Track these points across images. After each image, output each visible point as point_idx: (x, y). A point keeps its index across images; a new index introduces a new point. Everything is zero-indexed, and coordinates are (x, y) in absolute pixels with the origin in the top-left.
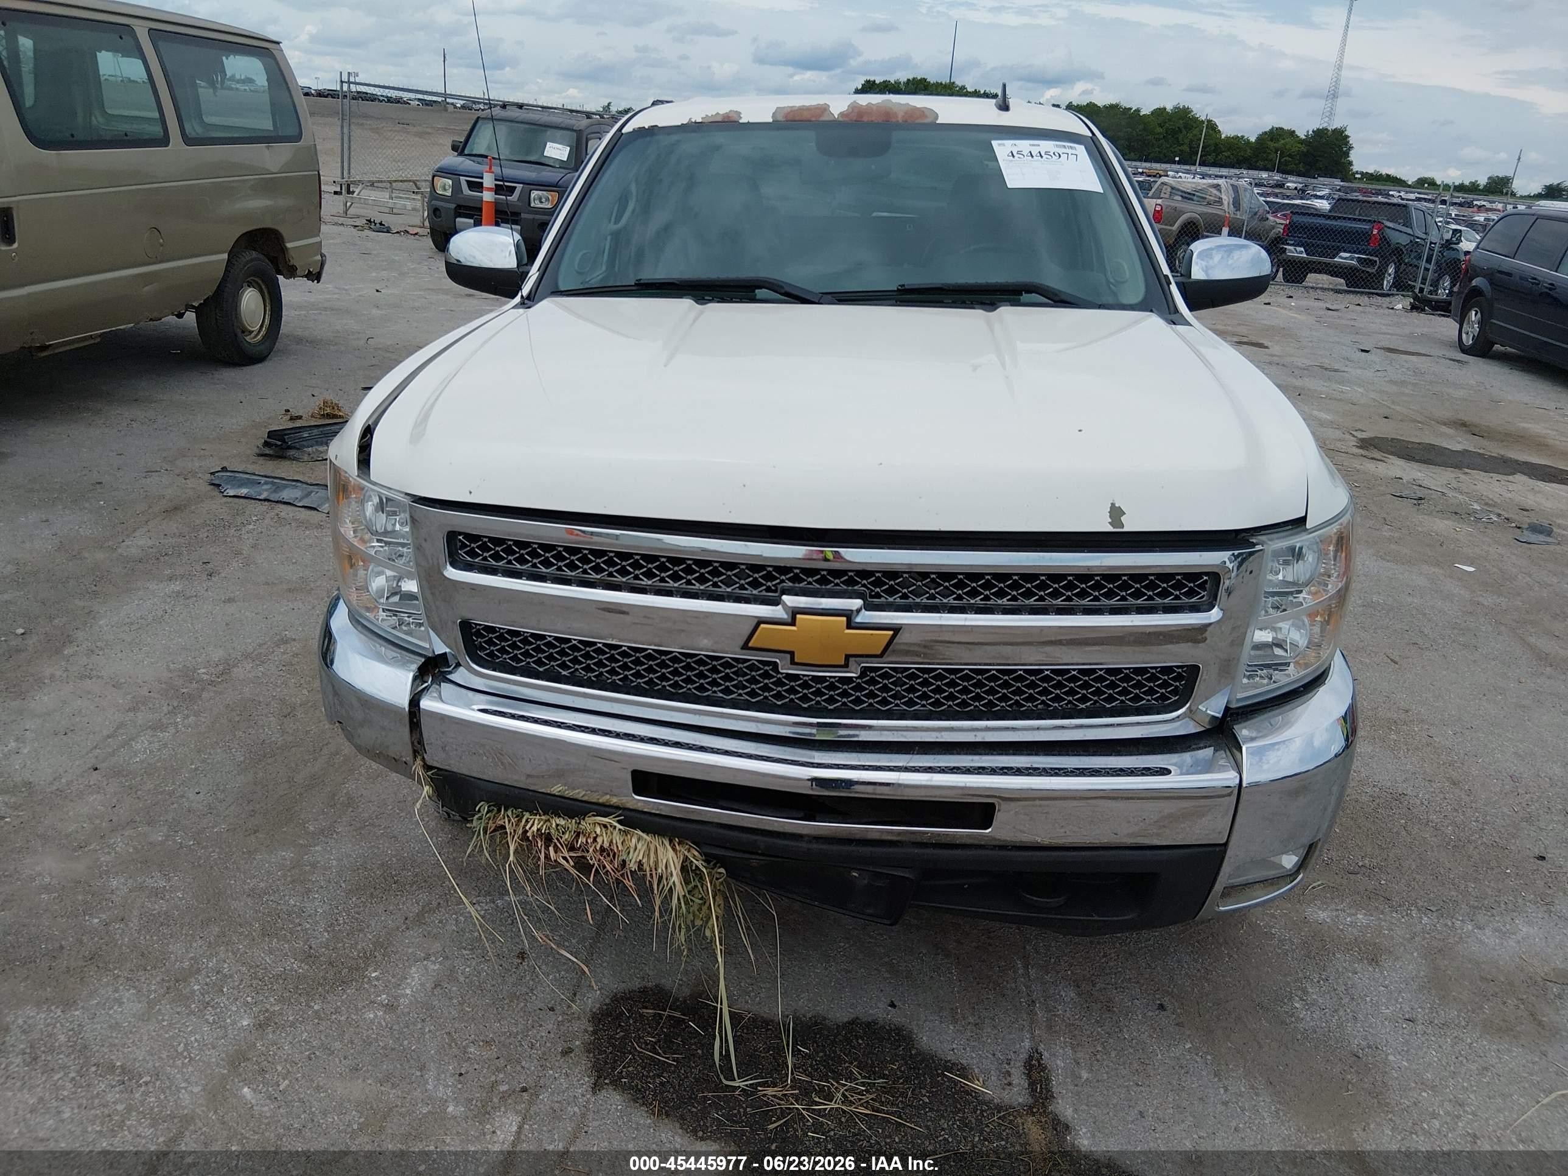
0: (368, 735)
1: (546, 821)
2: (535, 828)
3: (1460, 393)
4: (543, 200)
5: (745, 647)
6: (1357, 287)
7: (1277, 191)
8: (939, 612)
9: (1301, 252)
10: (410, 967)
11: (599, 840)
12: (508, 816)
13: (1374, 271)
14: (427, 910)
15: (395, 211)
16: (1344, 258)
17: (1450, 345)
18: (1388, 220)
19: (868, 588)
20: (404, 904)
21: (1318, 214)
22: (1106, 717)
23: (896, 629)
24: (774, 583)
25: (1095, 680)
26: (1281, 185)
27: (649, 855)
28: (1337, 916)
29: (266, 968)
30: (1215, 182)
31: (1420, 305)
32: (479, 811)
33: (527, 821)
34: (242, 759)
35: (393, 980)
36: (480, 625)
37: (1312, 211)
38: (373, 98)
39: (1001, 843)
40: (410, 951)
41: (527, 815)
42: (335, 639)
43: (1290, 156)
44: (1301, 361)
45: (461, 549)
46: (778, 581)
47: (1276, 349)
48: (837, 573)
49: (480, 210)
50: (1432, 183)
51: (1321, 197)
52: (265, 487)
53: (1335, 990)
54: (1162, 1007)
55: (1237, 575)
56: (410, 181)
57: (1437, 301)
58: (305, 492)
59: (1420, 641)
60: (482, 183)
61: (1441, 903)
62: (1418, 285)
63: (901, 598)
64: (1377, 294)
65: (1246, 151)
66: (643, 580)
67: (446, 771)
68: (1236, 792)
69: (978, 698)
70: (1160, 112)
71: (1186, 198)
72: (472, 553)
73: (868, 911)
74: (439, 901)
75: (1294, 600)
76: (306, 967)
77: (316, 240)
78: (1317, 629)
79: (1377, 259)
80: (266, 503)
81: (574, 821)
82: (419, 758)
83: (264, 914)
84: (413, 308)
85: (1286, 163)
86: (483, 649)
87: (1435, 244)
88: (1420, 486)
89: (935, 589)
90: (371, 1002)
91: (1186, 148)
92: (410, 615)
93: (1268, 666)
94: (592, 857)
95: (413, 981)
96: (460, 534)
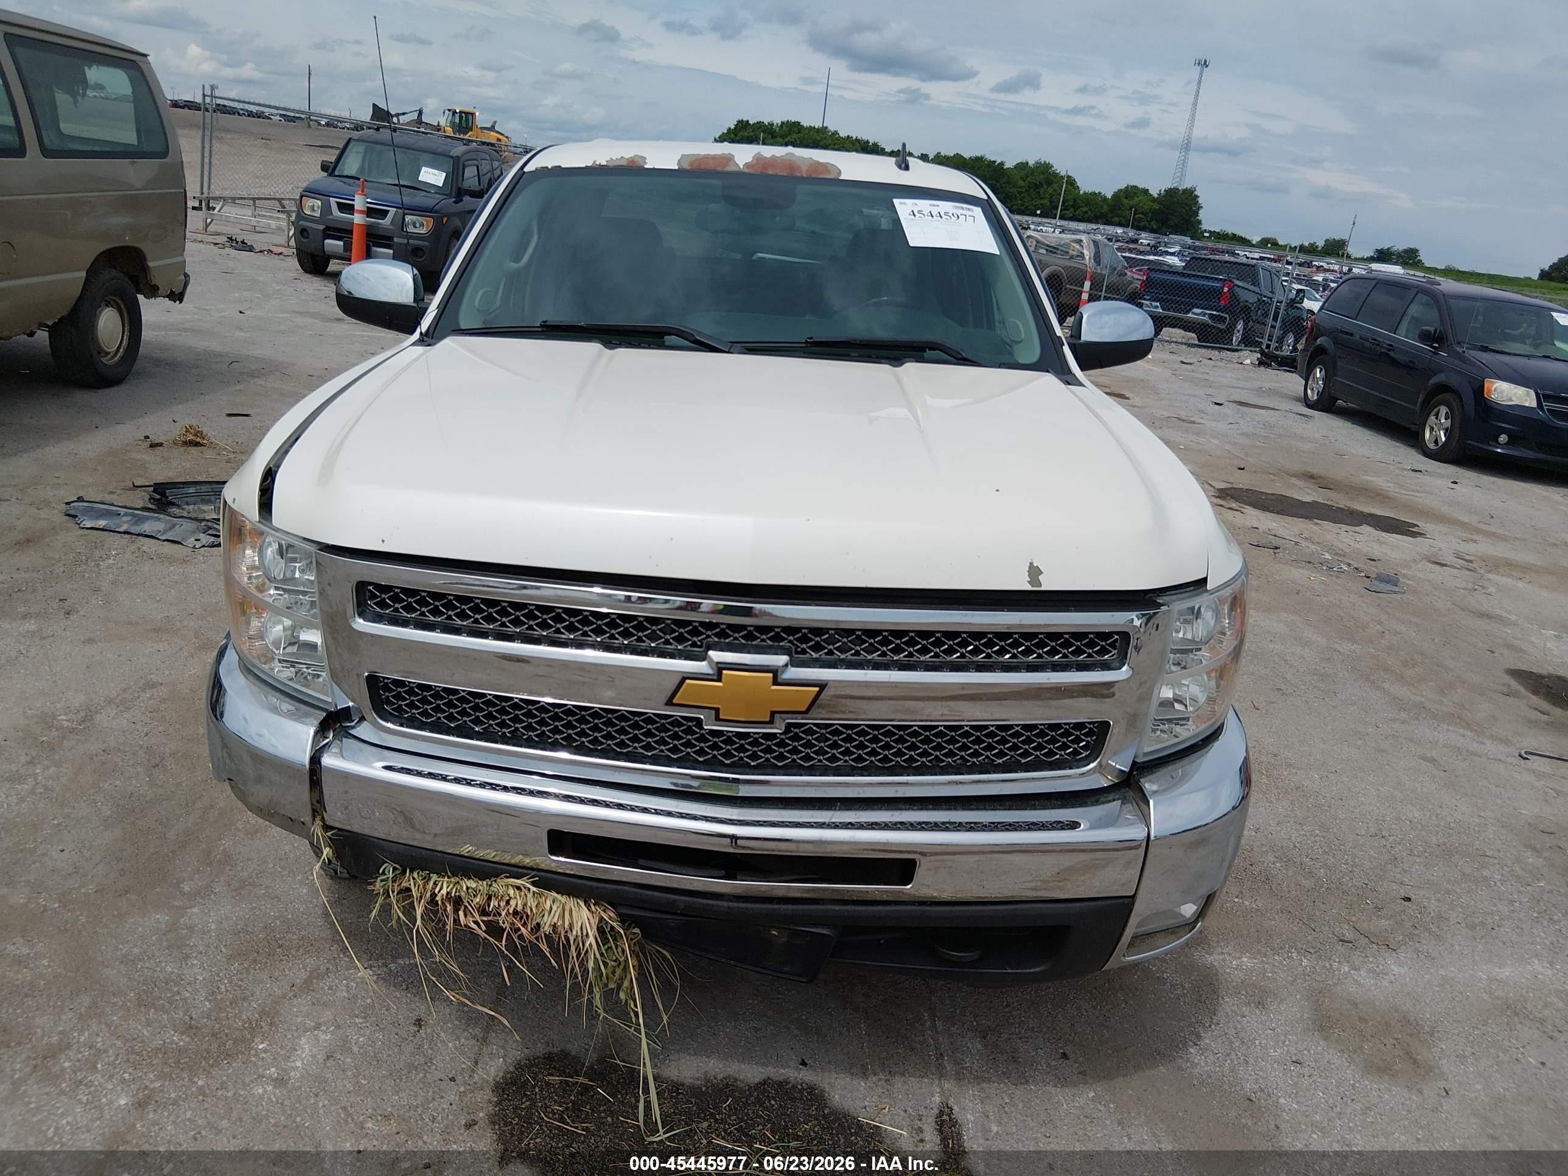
0: (262, 794)
1: (456, 883)
2: (444, 892)
3: (1307, 446)
4: (418, 225)
5: (670, 702)
6: (1209, 342)
7: (1132, 246)
8: (863, 669)
9: (1157, 307)
10: (299, 1037)
11: (513, 903)
12: (414, 878)
13: (1224, 327)
14: (316, 975)
15: (257, 229)
16: (1196, 314)
17: (1298, 400)
18: (1238, 279)
19: (794, 644)
20: (290, 969)
21: (1171, 271)
22: (1021, 772)
23: (822, 686)
24: (700, 638)
25: (1013, 736)
26: (1135, 241)
27: (564, 916)
28: (1224, 960)
29: (143, 1041)
30: (1078, 237)
31: (1267, 360)
32: (384, 873)
33: (435, 884)
34: (109, 812)
35: (282, 1052)
36: (388, 679)
37: (1166, 268)
38: (233, 111)
39: (921, 899)
40: (299, 1020)
41: (434, 877)
42: (225, 690)
43: (1142, 213)
44: (1160, 413)
45: (370, 600)
46: (704, 636)
47: (1136, 400)
48: (764, 629)
49: (351, 232)
50: (1275, 244)
51: (1172, 254)
52: (125, 519)
53: (1226, 1034)
54: (1065, 1056)
55: (1145, 632)
56: (274, 199)
57: (1283, 358)
58: (169, 525)
59: (1283, 687)
60: (353, 205)
61: (1319, 945)
62: (1265, 342)
63: (826, 654)
64: (1228, 350)
65: (1102, 207)
66: (564, 634)
67: (348, 831)
68: (1144, 844)
69: (900, 753)
70: (1022, 166)
71: (1051, 251)
72: (382, 604)
73: (786, 969)
74: (327, 965)
75: (1196, 657)
76: (187, 1039)
77: (179, 259)
78: (1213, 683)
79: (1227, 316)
80: (126, 536)
81: (485, 883)
82: (318, 819)
83: (139, 982)
84: (279, 332)
85: (1140, 220)
86: (389, 702)
87: (1281, 302)
88: (1275, 536)
89: (860, 645)
90: (259, 1076)
91: (1046, 202)
92: (308, 666)
93: (1169, 721)
94: (505, 921)
95: (303, 1053)
96: (370, 584)
